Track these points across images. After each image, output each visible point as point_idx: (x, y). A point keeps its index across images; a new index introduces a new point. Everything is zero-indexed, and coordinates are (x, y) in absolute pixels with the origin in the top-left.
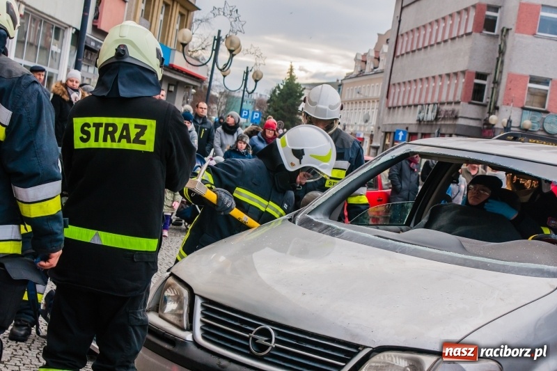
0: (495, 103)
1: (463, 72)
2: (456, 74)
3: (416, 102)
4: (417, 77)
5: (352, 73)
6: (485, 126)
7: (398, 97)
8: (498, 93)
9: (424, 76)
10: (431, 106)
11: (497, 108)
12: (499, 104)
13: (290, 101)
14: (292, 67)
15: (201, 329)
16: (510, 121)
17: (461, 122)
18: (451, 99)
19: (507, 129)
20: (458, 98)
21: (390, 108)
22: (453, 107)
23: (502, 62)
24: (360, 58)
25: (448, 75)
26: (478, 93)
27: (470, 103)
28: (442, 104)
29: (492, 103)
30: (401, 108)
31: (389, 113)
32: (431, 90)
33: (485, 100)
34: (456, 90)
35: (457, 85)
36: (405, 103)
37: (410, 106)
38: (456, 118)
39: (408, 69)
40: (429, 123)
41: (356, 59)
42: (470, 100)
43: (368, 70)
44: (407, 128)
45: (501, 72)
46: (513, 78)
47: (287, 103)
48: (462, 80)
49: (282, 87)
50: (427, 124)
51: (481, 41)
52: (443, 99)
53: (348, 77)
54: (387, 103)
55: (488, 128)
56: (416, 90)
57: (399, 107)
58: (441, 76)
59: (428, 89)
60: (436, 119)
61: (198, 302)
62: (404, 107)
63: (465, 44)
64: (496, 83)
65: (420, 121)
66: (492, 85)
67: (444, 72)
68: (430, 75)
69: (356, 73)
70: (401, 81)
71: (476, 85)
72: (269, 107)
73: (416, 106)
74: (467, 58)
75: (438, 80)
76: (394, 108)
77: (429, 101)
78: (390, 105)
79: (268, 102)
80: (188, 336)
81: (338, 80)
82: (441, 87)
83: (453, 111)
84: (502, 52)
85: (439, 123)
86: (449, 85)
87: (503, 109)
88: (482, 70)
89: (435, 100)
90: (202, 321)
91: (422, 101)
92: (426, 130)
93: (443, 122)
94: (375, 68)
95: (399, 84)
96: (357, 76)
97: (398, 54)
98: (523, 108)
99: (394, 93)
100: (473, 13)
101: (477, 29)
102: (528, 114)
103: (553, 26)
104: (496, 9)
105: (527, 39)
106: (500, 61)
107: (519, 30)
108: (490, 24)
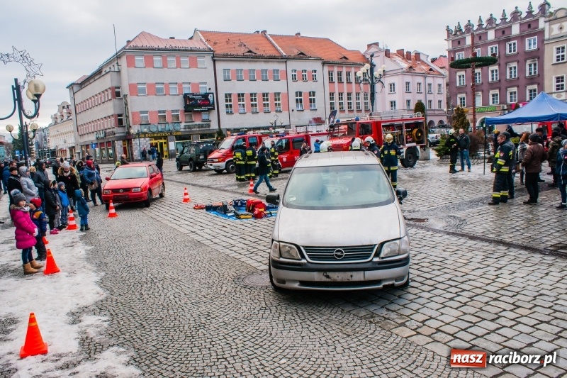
1: (112, 115)
2: (109, 117)
4: (90, 121)
6: (128, 135)
7: (82, 130)
8: (129, 121)
10: (101, 132)
12: (131, 125)
16: (138, 131)
17: (117, 135)
18: (109, 127)
19: (138, 134)
20: (113, 126)
21: (81, 136)
22: (112, 130)
24: (54, 117)
25: (105, 118)
26: (120, 122)
27: (118, 127)
28: (106, 129)
29: (128, 125)
30: (86, 134)
32: (99, 125)
33: (124, 124)
34: (111, 123)
35: (111, 121)
36: (88, 132)
37: (91, 133)
38: (114, 134)
39: (85, 118)
40: (102, 138)
42: (118, 125)
43: (59, 121)
44: (92, 142)
45: (128, 112)
46: (134, 114)
48: (112, 118)
51: (116, 101)
52: (106, 127)
54: (78, 133)
56: (91, 126)
59: (97, 125)
60: (105, 136)
62: (88, 134)
63: (110, 104)
64: (127, 117)
65: (97, 138)
67: (103, 117)
68: (96, 119)
69: (53, 123)
71: (119, 119)
73: (93, 132)
74: (112, 109)
75: (101, 120)
77: (99, 129)
78: (80, 134)
82: (103, 123)
83: (112, 132)
84: (126, 104)
85: (107, 137)
86: (107, 122)
87: (133, 126)
88: (120, 113)
89: (102, 128)
91: (96, 130)
92: (102, 141)
93: (109, 137)
95: (82, 125)
96: (54, 125)
97: (78, 113)
98: (141, 124)
100: (110, 91)
101: (113, 97)
102: (143, 127)
103: (143, 90)
104: (119, 88)
105: (135, 98)
106: (126, 108)
107: (131, 95)
108: (118, 94)
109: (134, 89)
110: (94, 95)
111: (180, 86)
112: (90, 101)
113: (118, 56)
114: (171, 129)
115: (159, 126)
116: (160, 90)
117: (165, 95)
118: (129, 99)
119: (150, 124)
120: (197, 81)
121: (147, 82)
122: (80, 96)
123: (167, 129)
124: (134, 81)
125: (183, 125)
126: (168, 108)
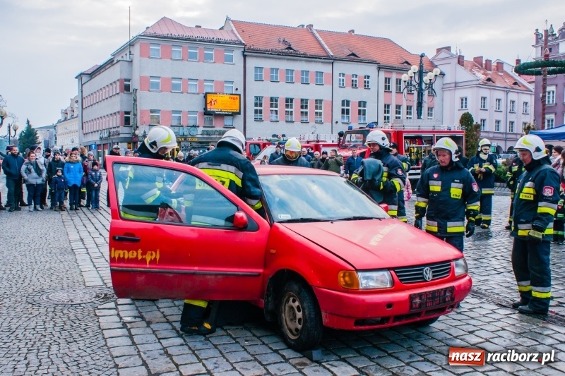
1: (118, 112)
2: (115, 113)
3: (98, 129)
4: (96, 117)
5: (60, 120)
6: (133, 136)
7: (87, 128)
8: (137, 120)
9: (99, 117)
10: (105, 131)
11: (137, 127)
12: (138, 125)
13: (31, 138)
14: (28, 121)
17: (121, 136)
18: (115, 126)
20: (118, 125)
21: (84, 134)
22: (116, 129)
24: (64, 112)
25: (111, 114)
26: (127, 121)
27: (124, 126)
28: (111, 128)
29: (135, 125)
31: (85, 136)
32: (104, 123)
33: (131, 124)
34: (116, 121)
35: (116, 119)
37: (95, 132)
38: (119, 134)
39: (90, 114)
40: (106, 138)
41: (62, 113)
43: (69, 117)
44: (95, 143)
45: (136, 110)
46: (142, 112)
47: (29, 139)
48: (118, 116)
49: (25, 131)
51: (124, 96)
52: (111, 126)
53: (59, 122)
54: (83, 132)
56: (96, 124)
57: (89, 133)
58: (107, 115)
59: (102, 123)
60: (109, 136)
62: (92, 132)
63: (117, 99)
64: (135, 115)
65: (101, 139)
66: (133, 117)
67: (109, 114)
68: (102, 116)
69: (63, 119)
70: (88, 120)
71: (126, 117)
72: (20, 142)
73: (98, 131)
74: (119, 105)
75: (106, 117)
76: (87, 134)
77: (104, 128)
79: (20, 140)
81: (53, 124)
82: (109, 121)
83: (117, 131)
84: (135, 100)
85: (111, 138)
86: (113, 119)
87: (140, 127)
88: (127, 110)
89: (107, 127)
91: (101, 129)
92: (105, 142)
93: (113, 137)
94: (72, 116)
95: (87, 122)
96: (64, 121)
97: (84, 107)
98: (150, 126)
99: (86, 126)
100: (118, 84)
101: (121, 91)
103: (156, 85)
104: (129, 80)
105: (146, 93)
106: (135, 105)
107: (141, 89)
108: (127, 88)
109: (146, 83)
110: (102, 87)
111: (202, 83)
112: (98, 94)
113: (131, 44)
114: (186, 134)
116: (176, 87)
117: (182, 93)
118: (138, 94)
120: (221, 79)
121: (162, 76)
122: (88, 88)
123: (181, 133)
124: (147, 74)
125: (200, 130)
126: (185, 108)
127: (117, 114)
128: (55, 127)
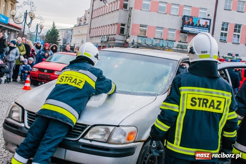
0: (128, 34)
1: (117, 24)
2: (114, 24)
3: (100, 35)
4: (100, 26)
5: (76, 25)
6: (125, 43)
8: (129, 31)
9: (103, 25)
10: (105, 36)
11: (129, 36)
12: (129, 35)
13: (54, 36)
14: (54, 23)
15: (28, 122)
16: (134, 41)
17: (116, 41)
18: (112, 33)
19: (133, 44)
20: (115, 33)
21: (91, 37)
22: (115, 36)
23: (130, 20)
24: (79, 19)
25: (111, 25)
26: (122, 31)
27: (119, 35)
28: (110, 35)
29: (127, 35)
30: (95, 37)
31: (91, 39)
32: (105, 30)
33: (124, 34)
34: (114, 30)
35: (114, 28)
36: (96, 35)
37: (98, 36)
38: (115, 40)
39: (96, 23)
40: (105, 42)
41: (78, 20)
42: (119, 33)
43: (82, 24)
44: (97, 45)
45: (130, 23)
46: (134, 25)
47: (53, 37)
48: (116, 26)
49: (51, 31)
50: (104, 43)
51: (122, 12)
52: (110, 34)
53: (75, 26)
54: (90, 35)
55: (126, 44)
56: (100, 30)
57: (94, 37)
58: (108, 25)
60: (108, 41)
61: (26, 112)
62: (96, 37)
63: (117, 13)
64: (128, 27)
65: (102, 42)
66: (127, 28)
68: (105, 25)
69: (78, 25)
70: (94, 27)
71: (121, 28)
72: (46, 38)
73: (100, 36)
74: (118, 18)
75: (108, 26)
76: (92, 37)
77: (105, 34)
78: (91, 36)
79: (46, 36)
80: (23, 125)
81: (71, 28)
82: (109, 29)
83: (114, 38)
84: (130, 16)
85: (109, 42)
86: (112, 29)
87: (131, 36)
88: (123, 23)
89: (107, 34)
90: (28, 119)
91: (102, 35)
92: (104, 45)
93: (110, 42)
94: (85, 23)
95: (94, 28)
96: (78, 26)
97: (93, 17)
98: (138, 36)
99: (92, 32)
100: (119, 2)
101: (121, 8)
102: (140, 38)
103: (147, 6)
105: (139, 11)
106: (129, 19)
107: (135, 8)
108: (125, 6)
109: (139, 4)
111: (182, 7)
114: (164, 45)
115: (154, 41)
116: (162, 9)
117: (166, 14)
118: (133, 11)
119: (146, 37)
120: (198, 6)
122: (98, 4)
123: (161, 45)
125: (176, 44)
126: (167, 26)
127: (116, 25)
128: (72, 30)
